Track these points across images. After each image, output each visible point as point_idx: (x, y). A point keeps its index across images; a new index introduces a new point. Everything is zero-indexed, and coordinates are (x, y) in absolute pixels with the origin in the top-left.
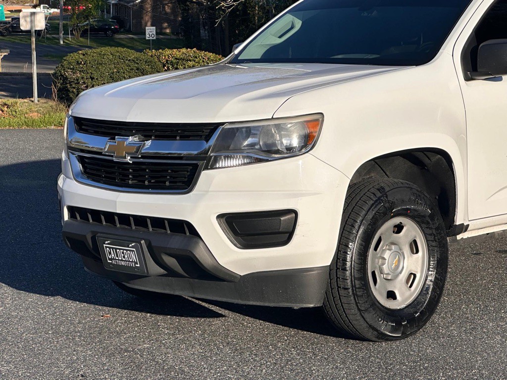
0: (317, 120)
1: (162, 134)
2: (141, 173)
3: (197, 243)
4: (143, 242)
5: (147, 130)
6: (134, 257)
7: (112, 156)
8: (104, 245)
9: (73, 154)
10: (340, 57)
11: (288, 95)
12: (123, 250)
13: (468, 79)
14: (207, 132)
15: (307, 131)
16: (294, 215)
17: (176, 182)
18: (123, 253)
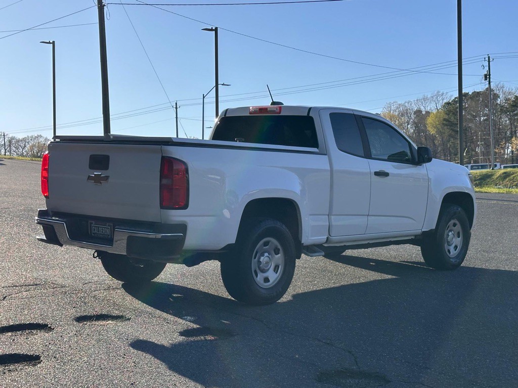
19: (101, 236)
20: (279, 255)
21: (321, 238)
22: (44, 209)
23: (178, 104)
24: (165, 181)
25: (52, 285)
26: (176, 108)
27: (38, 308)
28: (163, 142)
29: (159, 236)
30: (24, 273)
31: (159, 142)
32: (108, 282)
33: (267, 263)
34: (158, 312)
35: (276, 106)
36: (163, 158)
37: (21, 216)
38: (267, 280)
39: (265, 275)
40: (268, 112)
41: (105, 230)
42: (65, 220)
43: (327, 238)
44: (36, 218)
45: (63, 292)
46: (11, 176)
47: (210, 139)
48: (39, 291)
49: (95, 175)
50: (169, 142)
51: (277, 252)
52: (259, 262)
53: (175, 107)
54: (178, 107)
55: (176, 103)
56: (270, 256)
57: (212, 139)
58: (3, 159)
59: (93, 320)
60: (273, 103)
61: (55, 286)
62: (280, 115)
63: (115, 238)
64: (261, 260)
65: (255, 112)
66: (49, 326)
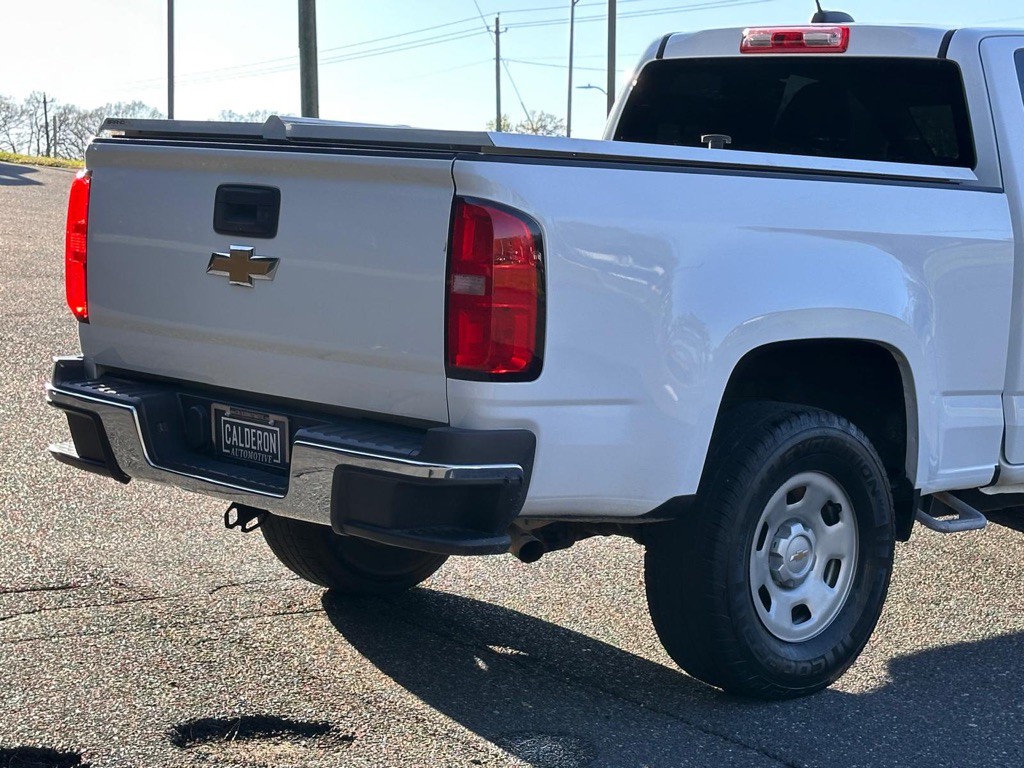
19: (251, 455)
20: (840, 524)
21: (975, 472)
22: (74, 358)
23: (501, 22)
24: (462, 284)
25: (115, 590)
26: (497, 33)
27: (60, 681)
28: (459, 147)
29: (440, 471)
30: (36, 542)
31: (446, 147)
32: (289, 583)
33: (801, 558)
34: (441, 720)
35: (829, 26)
36: (459, 203)
37: (58, 340)
38: (801, 613)
39: (795, 597)
40: (802, 45)
41: (261, 436)
42: (136, 399)
43: (998, 470)
44: (49, 386)
45: (144, 618)
46: (49, 216)
47: (608, 138)
48: (72, 613)
49: (233, 252)
50: (478, 148)
51: (831, 514)
52: (774, 557)
53: (494, 29)
54: (501, 29)
55: (497, 20)
56: (810, 533)
57: (615, 139)
58: (36, 167)
59: (229, 739)
60: (821, 17)
61: (123, 592)
62: (848, 54)
63: (296, 464)
64: (780, 550)
65: (758, 46)
66: (84, 761)
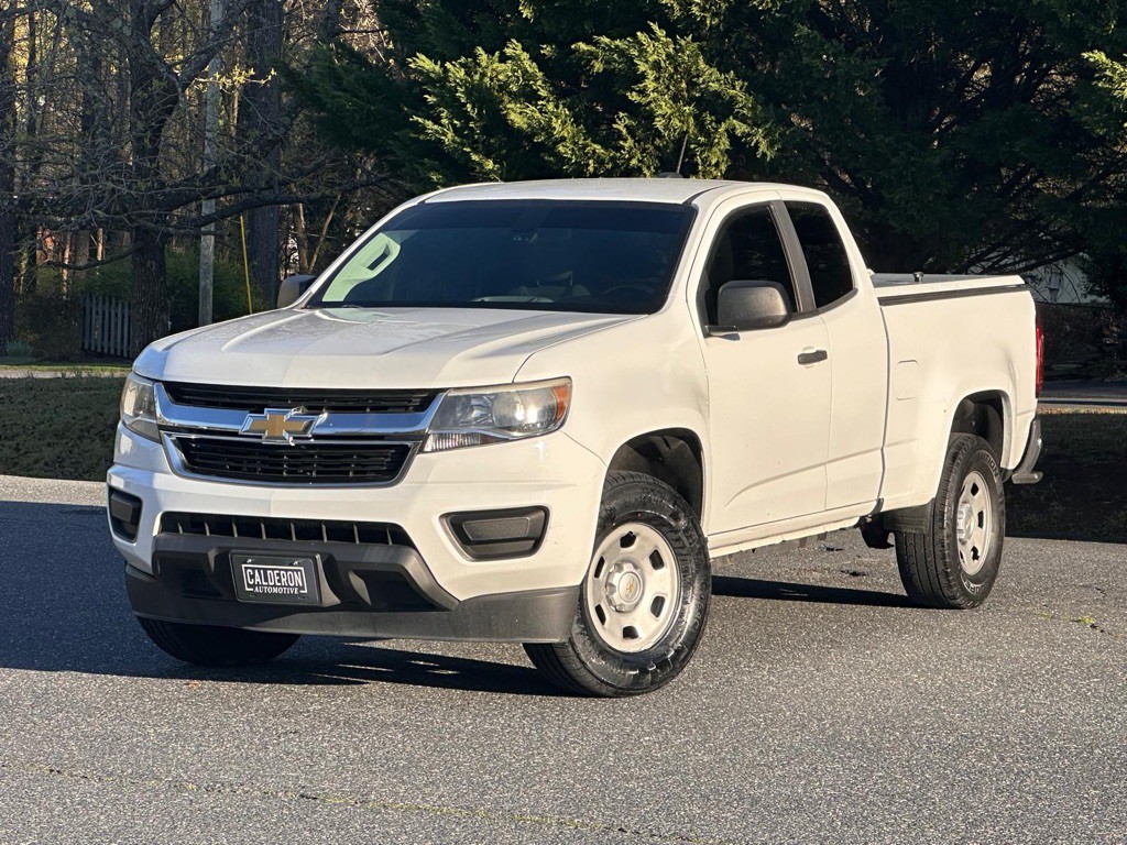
0: (565, 386)
1: (341, 404)
2: (308, 460)
3: (410, 553)
4: (318, 557)
5: (313, 400)
6: (298, 579)
7: (260, 437)
8: (243, 566)
9: (169, 435)
10: (486, 299)
11: (525, 352)
12: (280, 570)
13: (707, 335)
14: (417, 402)
15: (554, 401)
16: (542, 514)
17: (365, 472)
18: (278, 575)
